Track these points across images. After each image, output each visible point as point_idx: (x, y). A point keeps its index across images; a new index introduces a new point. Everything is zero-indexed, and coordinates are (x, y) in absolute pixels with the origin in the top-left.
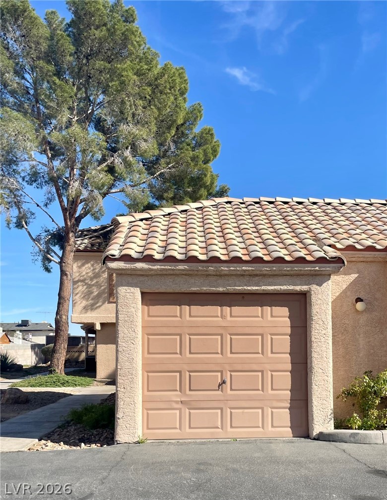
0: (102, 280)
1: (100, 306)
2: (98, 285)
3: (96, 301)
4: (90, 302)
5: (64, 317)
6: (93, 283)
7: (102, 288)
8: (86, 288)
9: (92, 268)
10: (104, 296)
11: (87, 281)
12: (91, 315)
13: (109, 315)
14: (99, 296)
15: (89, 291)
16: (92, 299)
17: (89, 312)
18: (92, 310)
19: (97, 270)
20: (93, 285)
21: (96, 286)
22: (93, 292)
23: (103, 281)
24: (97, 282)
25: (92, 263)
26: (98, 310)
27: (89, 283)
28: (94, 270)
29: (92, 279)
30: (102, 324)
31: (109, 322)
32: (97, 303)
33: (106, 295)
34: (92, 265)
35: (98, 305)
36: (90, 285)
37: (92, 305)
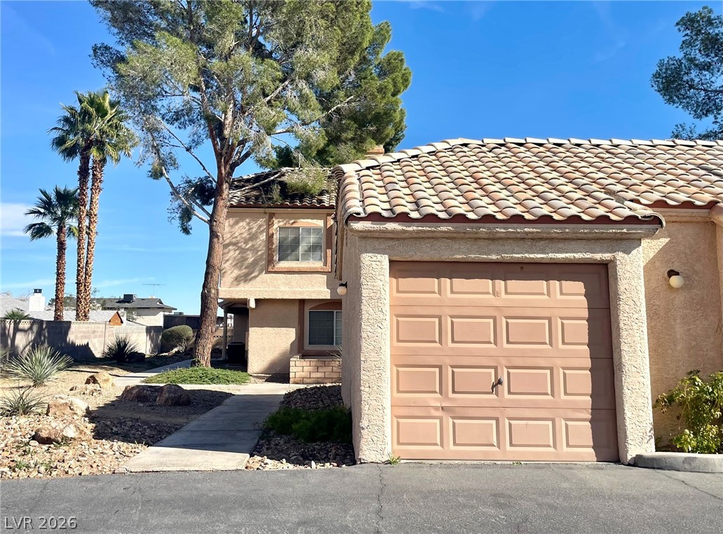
0: (259, 243)
1: (256, 277)
2: (253, 249)
3: (252, 270)
4: (244, 271)
5: (213, 291)
6: (248, 247)
7: (260, 253)
8: (239, 254)
9: (247, 228)
10: (261, 264)
11: (240, 245)
12: (243, 289)
13: (267, 289)
14: (255, 263)
15: (242, 257)
16: (246, 268)
17: (242, 284)
18: (245, 281)
19: (254, 230)
20: (248, 249)
21: (251, 250)
22: (248, 259)
23: (260, 245)
24: (253, 246)
25: (247, 220)
26: (253, 282)
27: (243, 246)
28: (249, 229)
29: (246, 243)
30: (257, 301)
31: (266, 297)
32: (252, 273)
33: (264, 262)
34: (248, 224)
35: (253, 275)
36: (244, 249)
37: (246, 275)
